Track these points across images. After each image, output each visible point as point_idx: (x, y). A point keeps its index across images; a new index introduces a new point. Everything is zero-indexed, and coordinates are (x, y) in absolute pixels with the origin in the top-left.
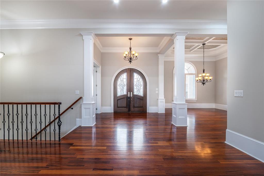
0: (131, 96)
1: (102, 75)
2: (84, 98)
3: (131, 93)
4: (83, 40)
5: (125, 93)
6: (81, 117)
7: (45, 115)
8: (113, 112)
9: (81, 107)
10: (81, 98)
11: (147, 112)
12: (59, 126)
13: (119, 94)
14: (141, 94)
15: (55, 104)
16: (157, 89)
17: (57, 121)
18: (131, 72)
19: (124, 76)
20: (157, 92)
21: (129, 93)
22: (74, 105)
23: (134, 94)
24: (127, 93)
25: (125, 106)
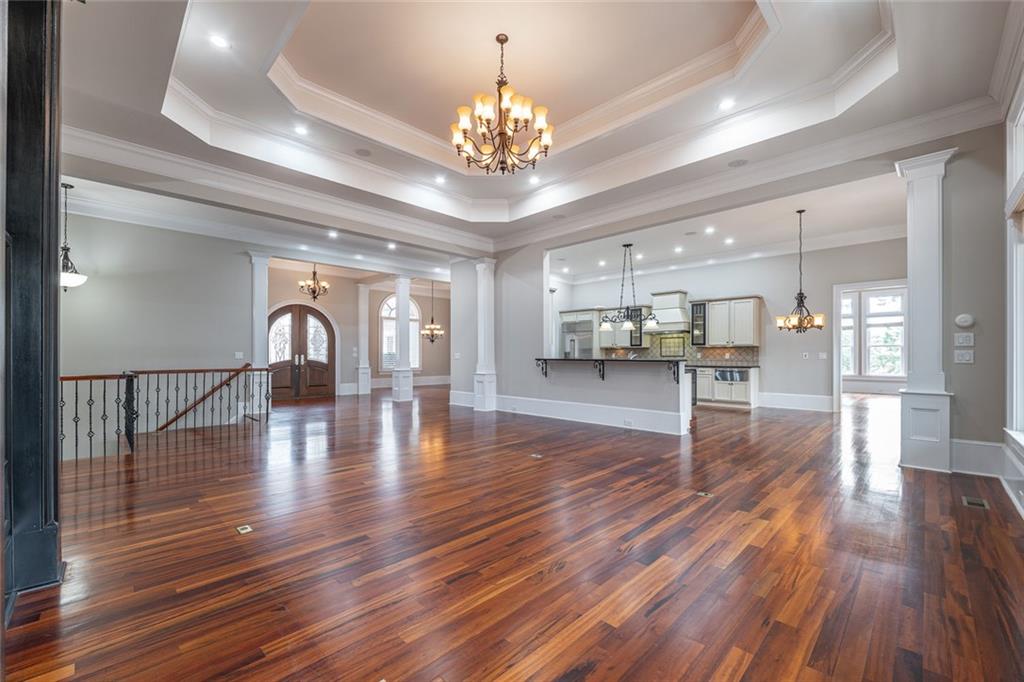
0: (302, 363)
2: (254, 365)
3: (302, 356)
4: (251, 263)
5: (288, 356)
6: (247, 400)
9: (248, 382)
10: (247, 365)
11: (336, 394)
13: (274, 358)
14: (323, 358)
16: (355, 349)
18: (300, 313)
19: (286, 321)
21: (297, 356)
23: (308, 359)
24: (293, 357)
25: (289, 385)
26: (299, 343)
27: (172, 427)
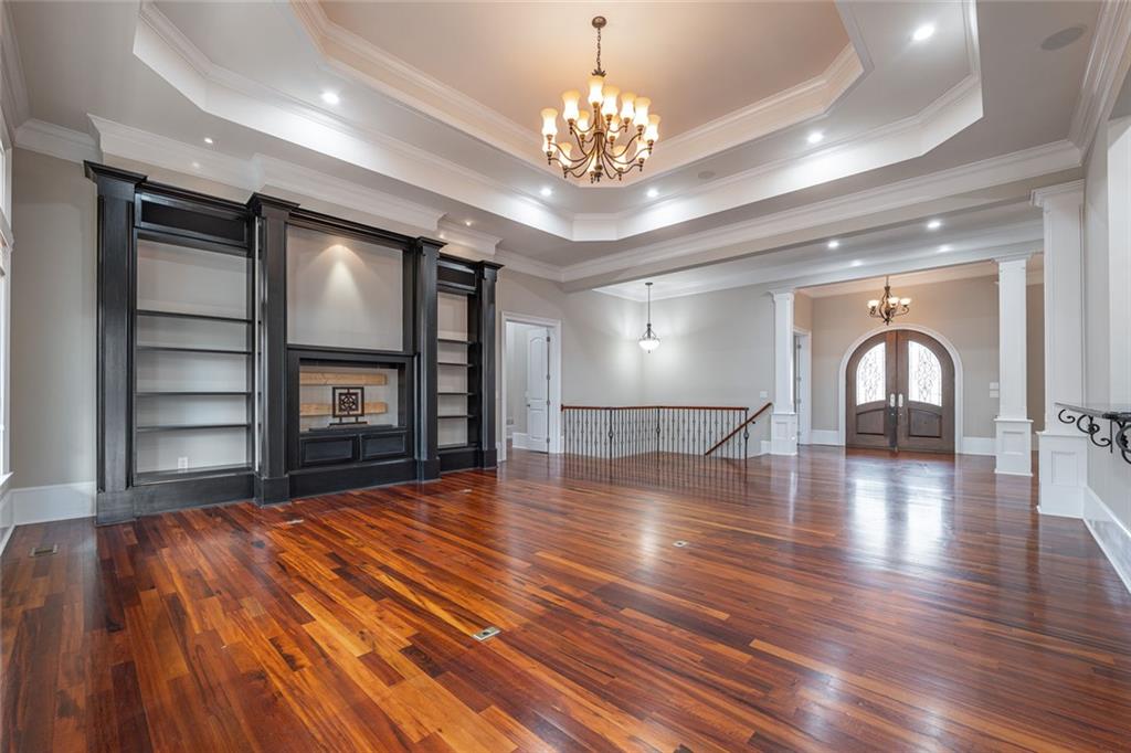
0: (900, 405)
1: (814, 354)
2: (775, 405)
3: (901, 396)
4: (774, 302)
5: (880, 396)
6: (769, 439)
7: (728, 424)
8: (844, 444)
9: (770, 422)
10: (769, 404)
11: (957, 451)
12: (746, 439)
13: (862, 398)
14: (935, 398)
15: (741, 409)
16: (992, 385)
17: (743, 430)
18: (897, 343)
19: (878, 354)
20: (993, 395)
21: (893, 396)
22: (758, 417)
23: (910, 399)
24: (888, 396)
25: (882, 432)
26: (897, 377)
27: (713, 454)
